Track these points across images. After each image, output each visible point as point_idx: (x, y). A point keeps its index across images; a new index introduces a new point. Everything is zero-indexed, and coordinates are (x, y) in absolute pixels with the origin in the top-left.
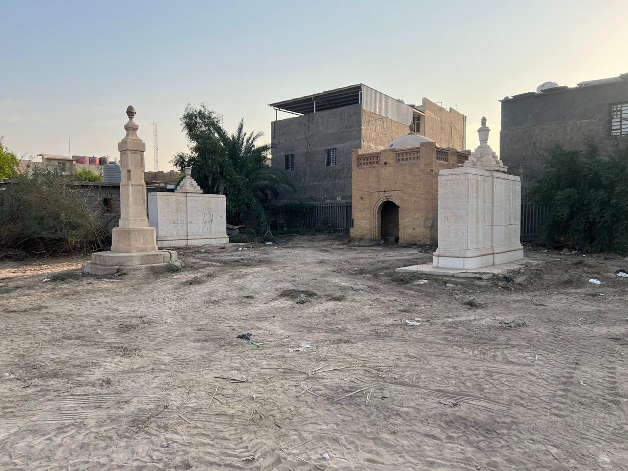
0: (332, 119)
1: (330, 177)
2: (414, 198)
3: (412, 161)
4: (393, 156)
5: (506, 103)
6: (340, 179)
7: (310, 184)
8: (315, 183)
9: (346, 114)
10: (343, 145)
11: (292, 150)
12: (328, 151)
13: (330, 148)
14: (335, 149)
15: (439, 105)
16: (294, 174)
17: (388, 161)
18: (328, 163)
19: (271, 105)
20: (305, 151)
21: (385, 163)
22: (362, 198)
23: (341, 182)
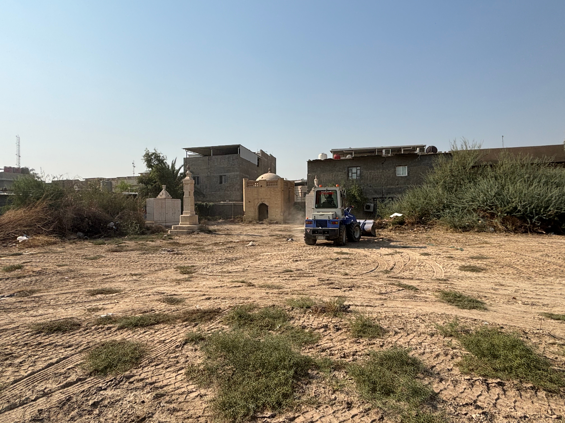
0: (223, 160)
1: (222, 190)
2: (275, 202)
3: (274, 186)
4: (265, 183)
5: (309, 162)
6: (228, 191)
7: (209, 193)
8: (213, 193)
9: (232, 158)
10: (230, 174)
11: (198, 174)
12: (221, 177)
13: (222, 175)
14: (225, 175)
15: (266, 152)
16: (199, 187)
17: (262, 185)
18: (221, 183)
19: (184, 149)
20: (207, 175)
21: (261, 186)
22: (249, 202)
23: (229, 193)
